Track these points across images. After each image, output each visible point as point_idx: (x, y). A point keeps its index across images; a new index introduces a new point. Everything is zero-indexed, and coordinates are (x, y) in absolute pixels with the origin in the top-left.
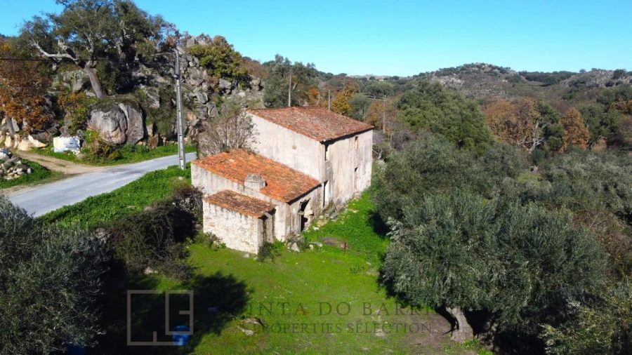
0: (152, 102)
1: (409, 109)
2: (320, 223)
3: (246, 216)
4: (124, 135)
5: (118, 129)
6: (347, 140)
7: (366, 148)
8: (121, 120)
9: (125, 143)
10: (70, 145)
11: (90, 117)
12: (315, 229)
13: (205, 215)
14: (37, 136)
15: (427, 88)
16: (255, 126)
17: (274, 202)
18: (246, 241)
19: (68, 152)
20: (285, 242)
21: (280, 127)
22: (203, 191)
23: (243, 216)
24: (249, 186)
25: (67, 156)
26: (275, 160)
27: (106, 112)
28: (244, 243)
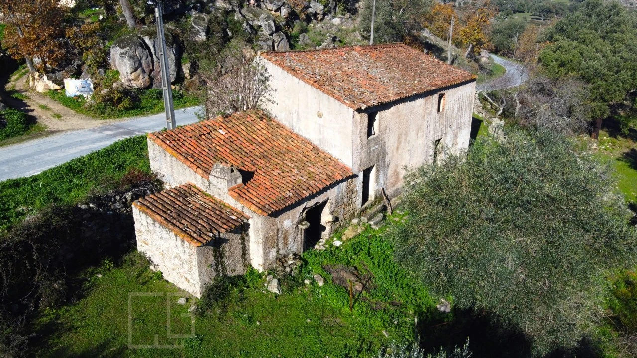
0: (197, 33)
1: (561, 43)
2: (349, 233)
3: (183, 241)
4: (147, 77)
5: (139, 70)
6: (420, 102)
7: (460, 109)
8: (144, 58)
9: (149, 87)
10: (82, 89)
11: (109, 54)
12: (337, 243)
13: (137, 226)
14: (53, 75)
15: (598, 10)
16: (271, 78)
17: (247, 213)
18: (186, 276)
19: (79, 97)
20: (263, 273)
21: (302, 83)
22: (164, 180)
23: (178, 239)
24: (215, 183)
25: (76, 103)
26: (295, 131)
27: (122, 48)
28: (183, 279)
